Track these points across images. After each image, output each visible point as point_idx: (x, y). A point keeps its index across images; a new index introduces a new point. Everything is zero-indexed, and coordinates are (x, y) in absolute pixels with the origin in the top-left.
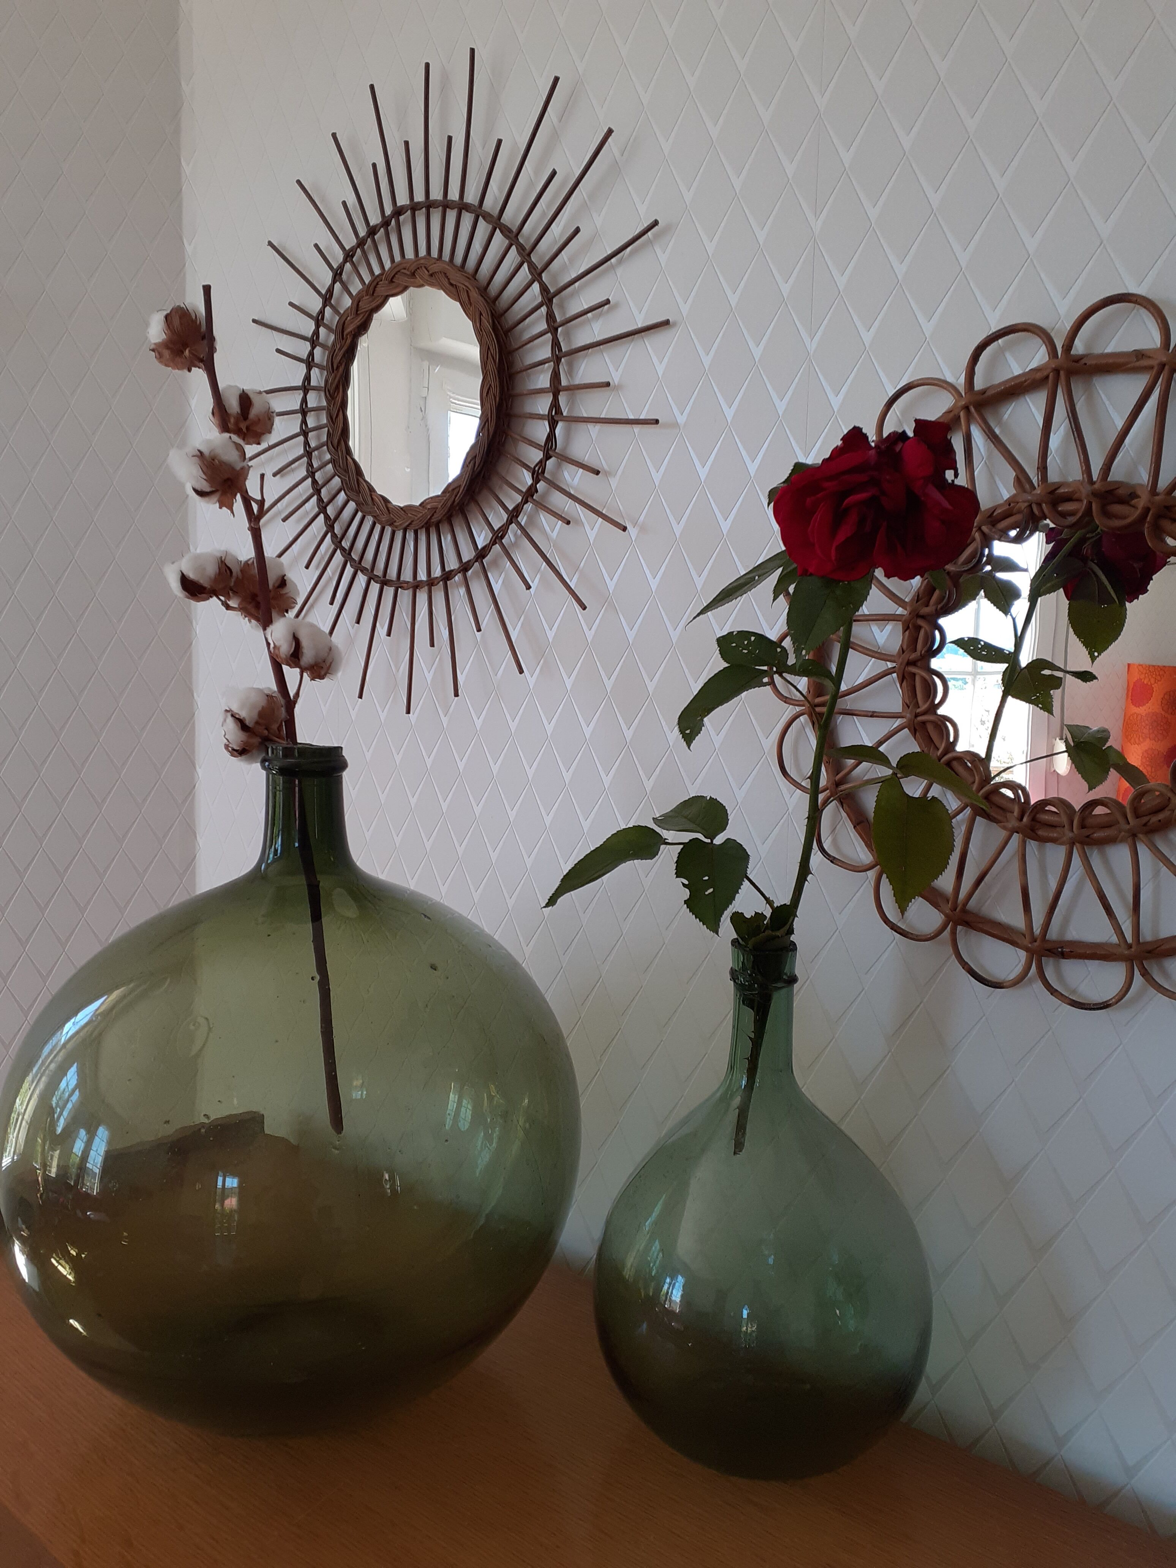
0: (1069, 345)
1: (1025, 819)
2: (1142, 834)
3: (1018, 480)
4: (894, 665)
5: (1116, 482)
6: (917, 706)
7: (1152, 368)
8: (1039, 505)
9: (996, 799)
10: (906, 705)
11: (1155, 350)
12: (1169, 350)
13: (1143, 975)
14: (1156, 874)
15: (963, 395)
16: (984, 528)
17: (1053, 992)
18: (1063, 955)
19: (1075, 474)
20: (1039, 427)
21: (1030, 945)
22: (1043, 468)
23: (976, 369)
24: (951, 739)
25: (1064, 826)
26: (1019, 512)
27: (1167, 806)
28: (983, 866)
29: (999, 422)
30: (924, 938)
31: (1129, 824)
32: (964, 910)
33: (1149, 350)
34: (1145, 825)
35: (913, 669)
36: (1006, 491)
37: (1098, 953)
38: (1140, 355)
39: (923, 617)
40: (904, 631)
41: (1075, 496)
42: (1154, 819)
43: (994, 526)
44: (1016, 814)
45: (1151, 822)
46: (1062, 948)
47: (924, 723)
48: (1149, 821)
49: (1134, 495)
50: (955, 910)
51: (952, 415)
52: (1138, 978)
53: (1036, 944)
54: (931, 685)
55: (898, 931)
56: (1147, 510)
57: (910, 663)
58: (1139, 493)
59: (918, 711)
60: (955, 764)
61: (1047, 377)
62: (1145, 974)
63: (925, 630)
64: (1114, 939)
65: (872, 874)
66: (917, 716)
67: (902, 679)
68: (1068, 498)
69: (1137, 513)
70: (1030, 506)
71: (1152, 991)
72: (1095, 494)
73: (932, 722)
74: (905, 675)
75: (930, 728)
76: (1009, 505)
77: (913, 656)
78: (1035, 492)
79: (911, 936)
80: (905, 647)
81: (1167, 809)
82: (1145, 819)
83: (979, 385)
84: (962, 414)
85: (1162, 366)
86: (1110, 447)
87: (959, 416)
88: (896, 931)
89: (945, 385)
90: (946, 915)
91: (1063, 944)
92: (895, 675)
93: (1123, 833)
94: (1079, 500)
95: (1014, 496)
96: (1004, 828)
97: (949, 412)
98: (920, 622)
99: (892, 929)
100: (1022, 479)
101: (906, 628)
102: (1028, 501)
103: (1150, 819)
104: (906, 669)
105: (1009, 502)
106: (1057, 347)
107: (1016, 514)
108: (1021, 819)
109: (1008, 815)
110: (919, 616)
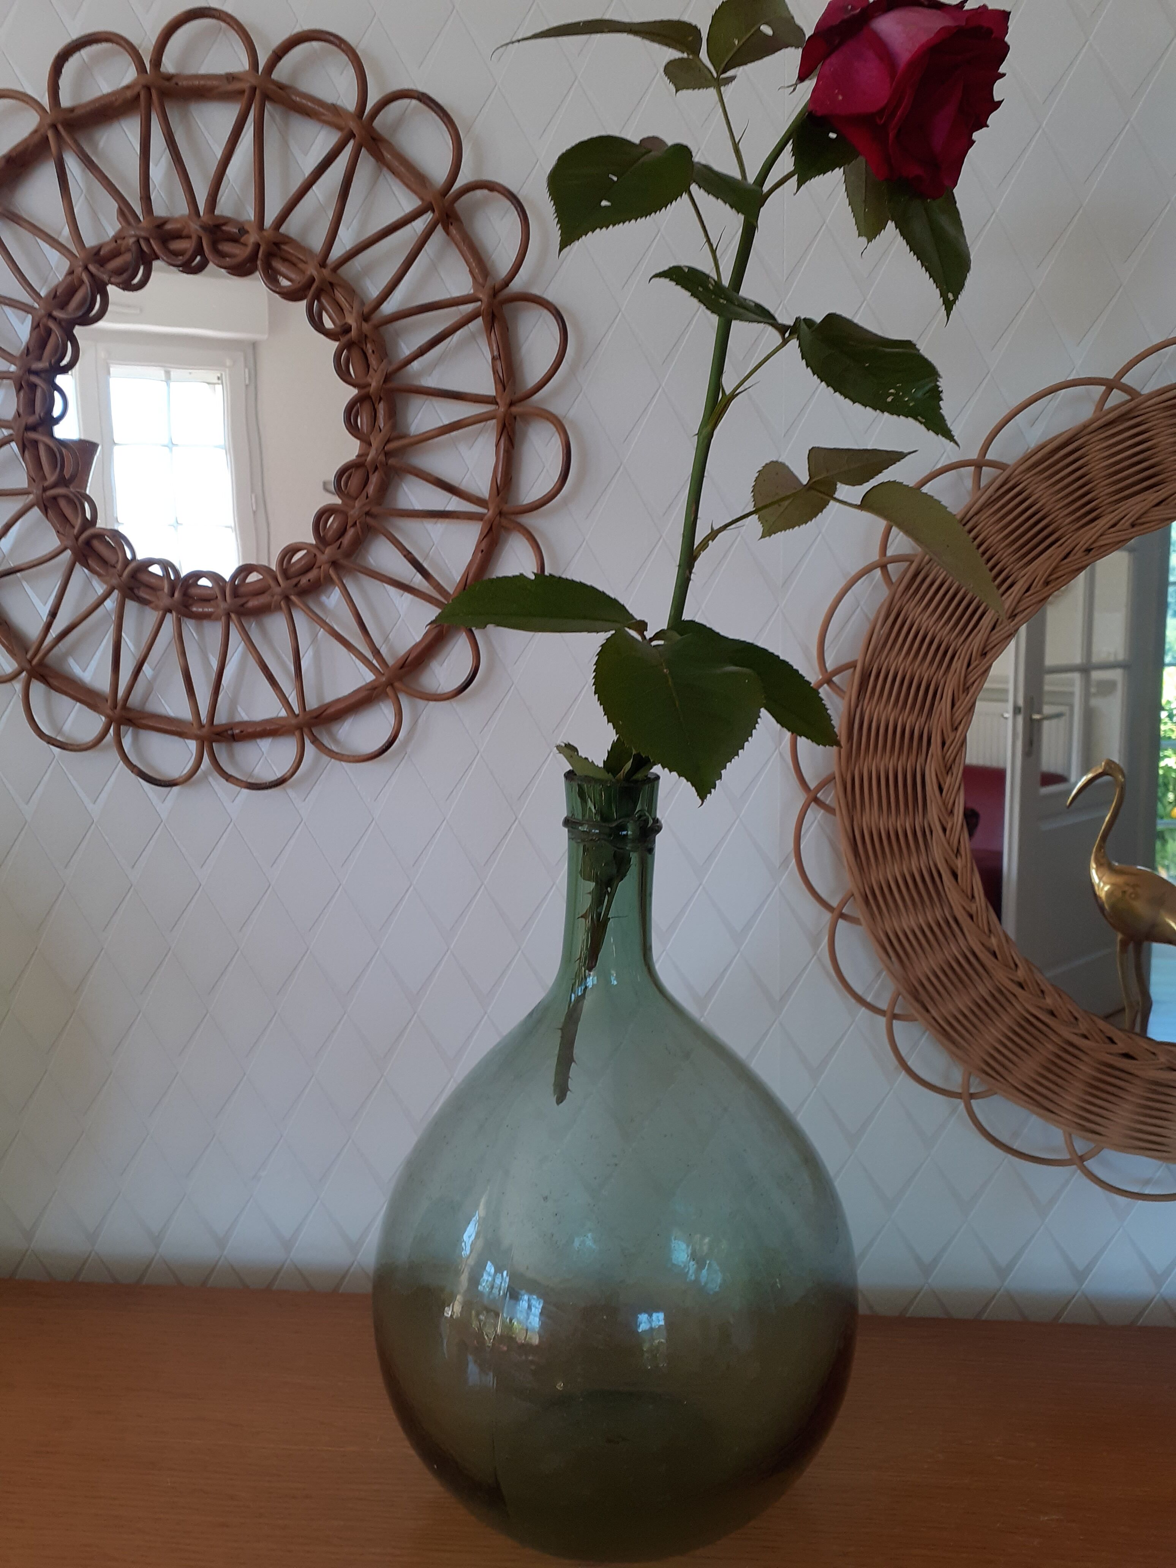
0: (157, 61)
1: (176, 595)
2: (294, 595)
3: (121, 212)
4: (11, 432)
5: (223, 217)
6: (44, 478)
7: (242, 92)
8: (147, 240)
9: (144, 577)
10: (32, 480)
11: (246, 72)
12: (258, 72)
13: (313, 743)
14: (314, 639)
15: (48, 110)
16: (91, 268)
17: (228, 777)
18: (235, 738)
19: (182, 209)
20: (137, 153)
21: (199, 732)
22: (146, 198)
23: (61, 82)
24: (88, 515)
25: (217, 597)
26: (128, 250)
27: (314, 565)
28: (139, 655)
29: (95, 147)
30: (85, 746)
31: (280, 586)
32: (124, 706)
33: (240, 73)
34: (296, 585)
35: (33, 435)
36: (111, 227)
37: (268, 728)
38: (231, 78)
39: (36, 373)
40: (18, 391)
41: (184, 233)
42: (304, 580)
43: (102, 266)
44: (166, 590)
45: (301, 583)
46: (232, 729)
47: (55, 498)
48: (299, 582)
49: (243, 231)
50: (116, 708)
51: (39, 134)
52: (309, 747)
53: (205, 730)
54: (58, 456)
55: (55, 743)
56: (258, 246)
57: (29, 428)
58: (247, 227)
59: (46, 484)
60: (96, 543)
61: (138, 95)
62: (315, 741)
63: (43, 390)
64: (283, 713)
65: (18, 686)
66: (45, 490)
67: (23, 448)
68: (178, 235)
69: (248, 251)
70: (138, 241)
71: (325, 758)
72: (204, 227)
73: (65, 497)
74: (26, 443)
75: (63, 503)
76: (116, 242)
77: (32, 420)
78: (141, 225)
79: (70, 747)
80: (21, 411)
81: (315, 567)
82: (295, 581)
83: (66, 101)
84: (50, 135)
85: (254, 89)
86: (212, 175)
87: (47, 138)
88: (53, 745)
89: (26, 99)
90: (107, 716)
91: (231, 726)
92: (13, 444)
93: (275, 597)
94: (189, 237)
95: (121, 231)
96: (156, 608)
97: (35, 131)
98: (34, 379)
99: (48, 743)
100: (125, 211)
101: (19, 388)
102: (135, 236)
103: (300, 580)
104: (25, 434)
105: (116, 239)
106: (145, 61)
107: (125, 252)
108: (173, 595)
109: (159, 593)
110: (31, 372)
